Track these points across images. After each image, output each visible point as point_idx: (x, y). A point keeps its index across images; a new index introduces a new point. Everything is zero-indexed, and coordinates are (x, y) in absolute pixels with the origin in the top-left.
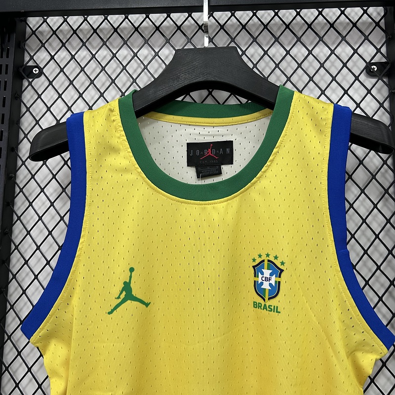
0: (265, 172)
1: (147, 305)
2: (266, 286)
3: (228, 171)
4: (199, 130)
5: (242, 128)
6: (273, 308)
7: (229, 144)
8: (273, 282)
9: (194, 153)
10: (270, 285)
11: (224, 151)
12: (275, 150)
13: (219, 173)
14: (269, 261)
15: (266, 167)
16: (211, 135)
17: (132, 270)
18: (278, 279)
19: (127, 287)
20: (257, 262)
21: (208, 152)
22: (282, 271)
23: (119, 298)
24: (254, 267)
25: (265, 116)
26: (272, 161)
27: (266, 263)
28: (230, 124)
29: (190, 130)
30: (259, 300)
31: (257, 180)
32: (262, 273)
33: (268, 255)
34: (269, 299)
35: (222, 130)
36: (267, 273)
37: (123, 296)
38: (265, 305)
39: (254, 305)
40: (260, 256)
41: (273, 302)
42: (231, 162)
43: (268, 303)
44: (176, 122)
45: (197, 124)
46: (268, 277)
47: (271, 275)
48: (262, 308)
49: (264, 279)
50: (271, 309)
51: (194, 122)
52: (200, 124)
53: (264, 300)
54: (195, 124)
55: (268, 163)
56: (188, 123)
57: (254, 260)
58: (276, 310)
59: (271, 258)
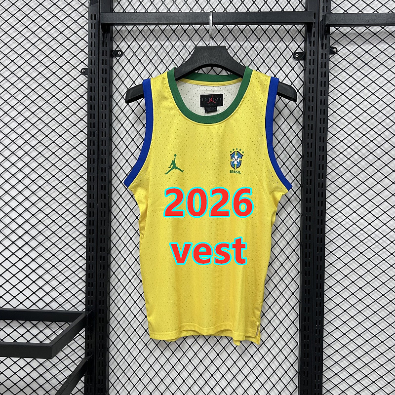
0: (237, 110)
1: (182, 171)
2: (235, 162)
3: (221, 110)
4: (206, 88)
5: (227, 87)
8: (238, 161)
9: (204, 100)
10: (237, 162)
11: (219, 99)
12: (242, 99)
13: (216, 110)
14: (237, 152)
15: (238, 108)
16: (212, 91)
17: (175, 155)
18: (241, 159)
19: (173, 163)
21: (211, 100)
22: (243, 155)
23: (170, 167)
25: (239, 81)
26: (241, 105)
28: (222, 85)
29: (202, 88)
30: (233, 169)
31: (234, 114)
32: (234, 157)
33: (237, 149)
34: (236, 168)
35: (218, 88)
36: (236, 157)
37: (172, 167)
38: (235, 171)
39: (230, 171)
40: (234, 150)
41: (238, 169)
42: (222, 105)
45: (206, 85)
47: (238, 158)
50: (237, 172)
51: (204, 84)
55: (239, 106)
56: (201, 84)
57: (231, 152)
58: (239, 173)
59: (238, 150)
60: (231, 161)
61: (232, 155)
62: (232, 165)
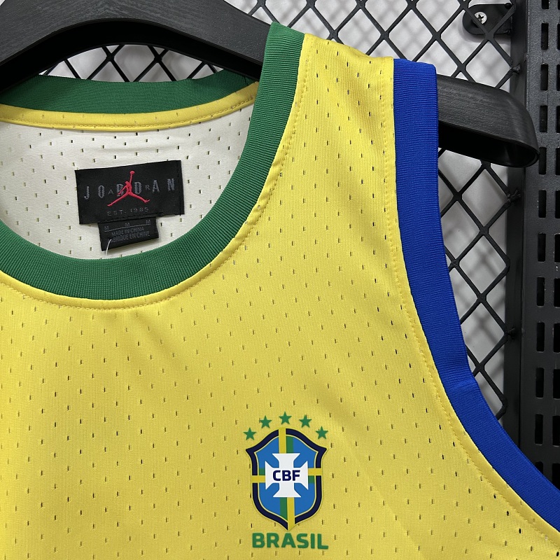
0: (254, 223)
2: (287, 491)
3: (172, 229)
4: (102, 140)
5: (199, 132)
6: (308, 539)
7: (173, 169)
8: (303, 479)
9: (94, 191)
10: (298, 487)
11: (163, 184)
12: (273, 170)
13: (154, 236)
14: (289, 431)
15: (256, 210)
16: (130, 150)
18: (316, 472)
20: (258, 438)
21: (124, 190)
22: (322, 451)
24: (250, 452)
26: (269, 195)
27: (282, 437)
28: (172, 125)
29: (83, 140)
30: (269, 526)
31: (237, 242)
32: (275, 463)
33: (285, 419)
34: (298, 520)
35: (156, 139)
36: (286, 460)
38: (288, 536)
39: (255, 541)
40: (266, 422)
41: (308, 526)
43: (295, 530)
44: (51, 126)
45: (98, 128)
46: (291, 469)
47: (298, 463)
48: (280, 543)
49: (279, 476)
50: (306, 542)
51: (91, 125)
52: (105, 128)
53: (285, 525)
54: (93, 128)
55: (260, 202)
56: (77, 127)
57: (250, 434)
58: (318, 542)
59: (295, 425)
60: (255, 486)
61: (259, 454)
62: (264, 501)
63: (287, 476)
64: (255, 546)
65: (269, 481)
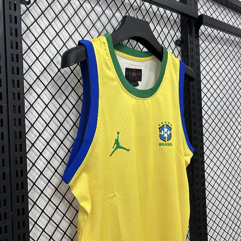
2: (166, 135)
6: (169, 144)
8: (168, 133)
10: (168, 135)
11: (139, 74)
13: (138, 85)
14: (166, 125)
16: (134, 65)
17: (118, 133)
18: (170, 132)
20: (161, 126)
21: (134, 74)
22: (171, 128)
23: (113, 147)
24: (159, 128)
27: (165, 126)
32: (164, 130)
33: (166, 122)
34: (168, 141)
36: (166, 130)
38: (166, 144)
39: (160, 144)
40: (162, 123)
41: (169, 142)
42: (141, 80)
43: (167, 142)
46: (167, 131)
47: (168, 130)
48: (164, 145)
49: (165, 133)
53: (165, 142)
57: (159, 125)
58: (171, 144)
60: (160, 134)
61: (161, 129)
62: (162, 137)
63: (166, 133)
64: (160, 145)
65: (163, 134)
